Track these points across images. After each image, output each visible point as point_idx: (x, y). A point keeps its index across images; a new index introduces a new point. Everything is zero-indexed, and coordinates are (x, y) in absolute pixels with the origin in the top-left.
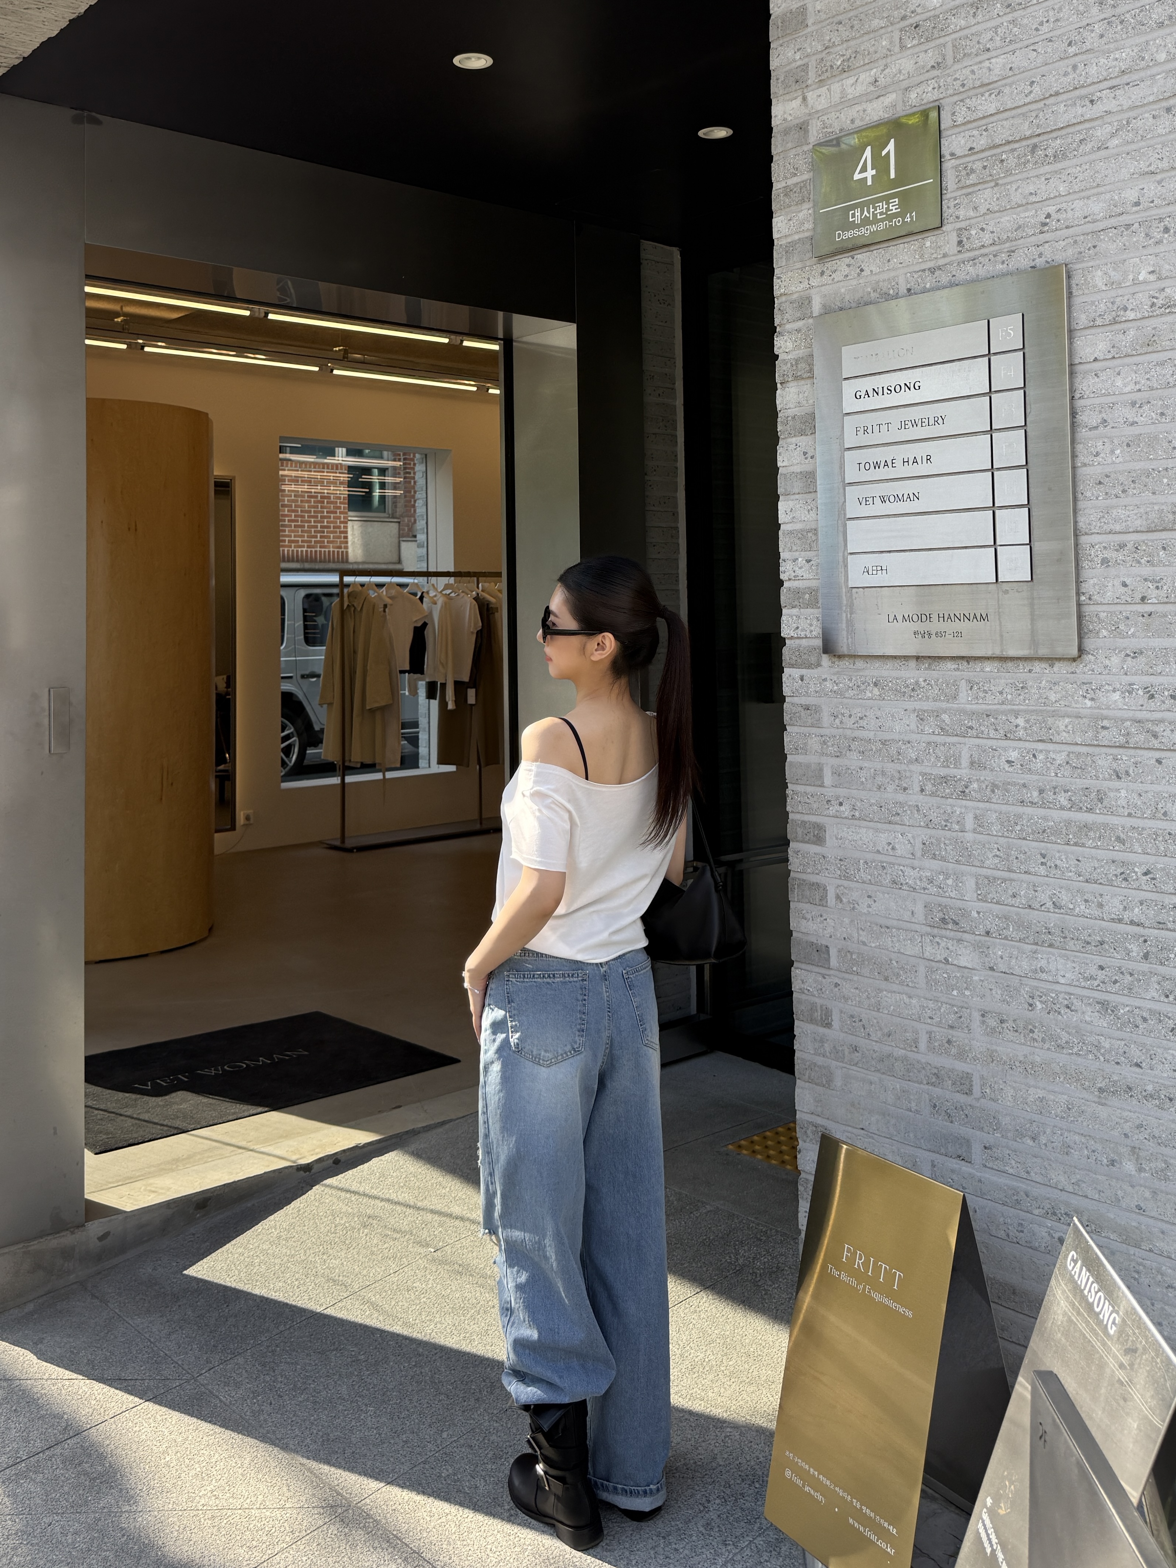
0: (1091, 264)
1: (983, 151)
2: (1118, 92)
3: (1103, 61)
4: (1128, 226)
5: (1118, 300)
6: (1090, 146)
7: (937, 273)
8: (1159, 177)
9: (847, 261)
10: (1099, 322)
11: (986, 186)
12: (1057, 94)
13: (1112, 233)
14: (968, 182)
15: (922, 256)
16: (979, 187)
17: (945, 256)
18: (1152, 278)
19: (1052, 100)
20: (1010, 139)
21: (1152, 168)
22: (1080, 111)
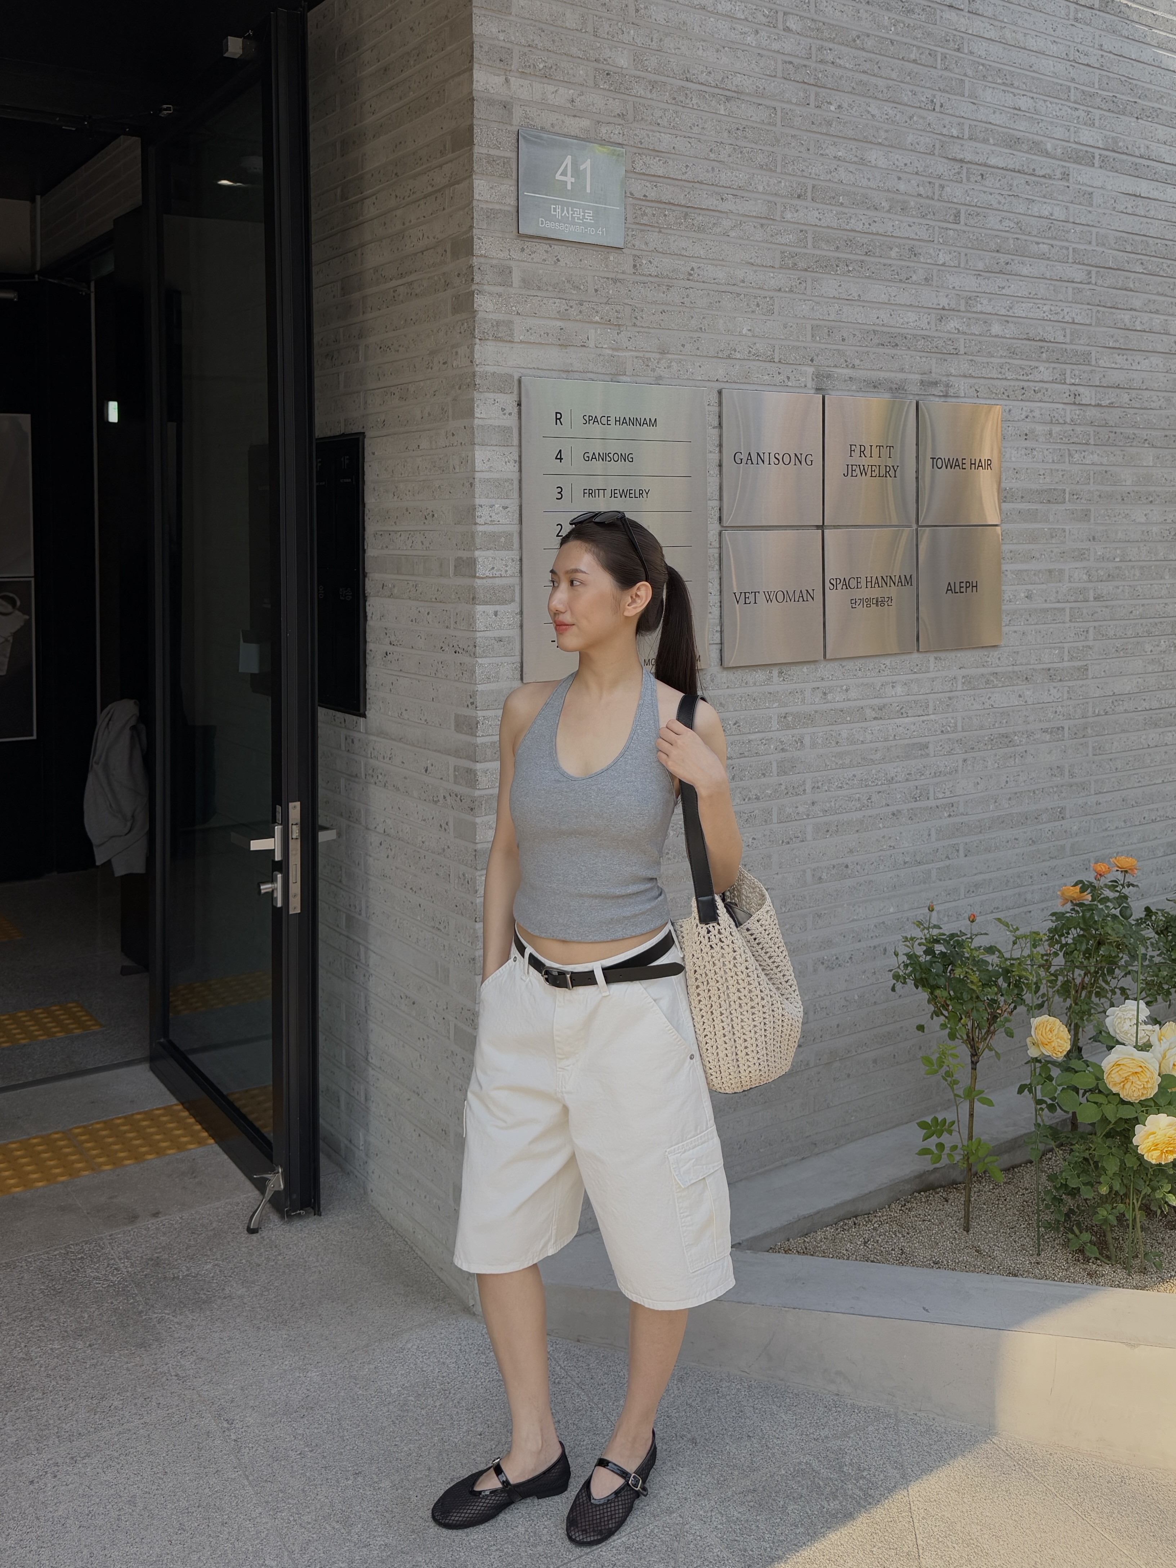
0: (716, 313)
1: (652, 201)
2: (737, 200)
3: (729, 174)
4: (739, 295)
5: (731, 343)
6: (718, 230)
7: (618, 284)
8: (755, 268)
9: (546, 247)
10: (720, 355)
11: (653, 229)
12: (701, 183)
13: (729, 296)
14: (642, 222)
15: (607, 266)
16: (649, 228)
17: (623, 273)
18: (750, 334)
19: (696, 185)
20: (672, 201)
21: (752, 261)
22: (715, 202)
